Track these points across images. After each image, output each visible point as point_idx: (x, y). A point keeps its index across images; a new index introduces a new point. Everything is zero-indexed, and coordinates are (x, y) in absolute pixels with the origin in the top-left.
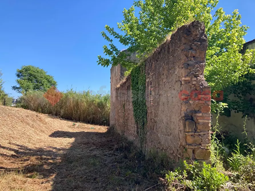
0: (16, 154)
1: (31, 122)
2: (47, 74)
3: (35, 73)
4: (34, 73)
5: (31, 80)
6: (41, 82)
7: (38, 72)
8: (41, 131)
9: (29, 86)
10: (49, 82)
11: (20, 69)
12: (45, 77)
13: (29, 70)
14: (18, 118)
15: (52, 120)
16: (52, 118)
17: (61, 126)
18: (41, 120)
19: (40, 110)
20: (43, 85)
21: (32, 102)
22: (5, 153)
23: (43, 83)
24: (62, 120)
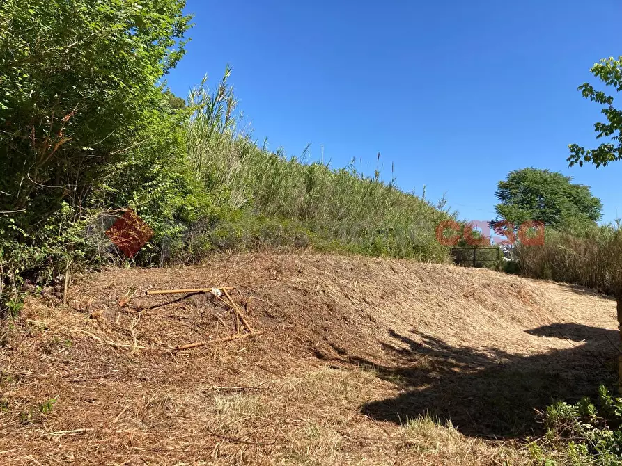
0: (412, 349)
1: (491, 299)
2: (572, 183)
3: (539, 184)
4: (535, 185)
5: (530, 203)
6: (554, 205)
7: (546, 180)
8: (513, 319)
9: (522, 217)
10: (576, 201)
11: (506, 181)
12: (564, 192)
13: (525, 179)
14: (462, 288)
15: (575, 296)
16: (576, 292)
17: (592, 313)
18: (520, 295)
19: (549, 272)
20: (558, 211)
21: (531, 254)
22: (392, 345)
23: (558, 207)
24: (605, 298)
